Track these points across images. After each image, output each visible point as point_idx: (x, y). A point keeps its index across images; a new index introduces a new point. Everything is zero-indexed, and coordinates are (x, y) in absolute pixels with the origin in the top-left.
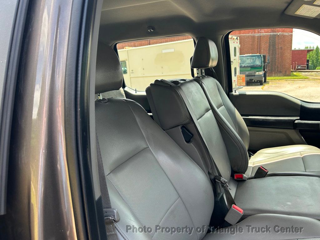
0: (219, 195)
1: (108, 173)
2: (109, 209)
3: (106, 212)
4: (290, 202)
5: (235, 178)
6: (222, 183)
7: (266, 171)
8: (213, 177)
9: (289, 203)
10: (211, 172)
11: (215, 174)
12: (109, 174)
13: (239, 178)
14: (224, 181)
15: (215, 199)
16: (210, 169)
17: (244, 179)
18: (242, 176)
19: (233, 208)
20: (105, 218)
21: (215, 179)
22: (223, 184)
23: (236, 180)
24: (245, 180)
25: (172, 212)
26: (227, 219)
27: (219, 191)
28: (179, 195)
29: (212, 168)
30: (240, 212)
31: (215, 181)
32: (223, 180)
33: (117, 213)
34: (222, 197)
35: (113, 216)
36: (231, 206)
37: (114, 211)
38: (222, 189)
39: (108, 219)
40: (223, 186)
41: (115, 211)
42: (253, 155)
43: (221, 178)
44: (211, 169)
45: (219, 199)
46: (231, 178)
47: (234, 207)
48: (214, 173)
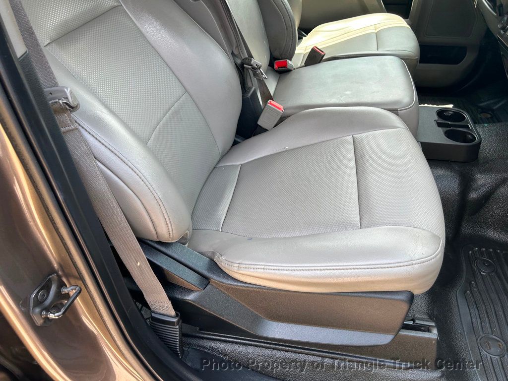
0: (250, 91)
1: (46, 43)
2: (55, 88)
3: (51, 94)
4: (349, 91)
5: (276, 67)
6: (253, 68)
7: (322, 53)
8: (239, 61)
9: (348, 93)
10: (236, 52)
11: (243, 57)
12: (49, 44)
13: (282, 68)
14: (256, 65)
15: (243, 96)
16: (234, 48)
17: (288, 67)
18: (286, 62)
19: (270, 105)
20: (50, 102)
21: (242, 64)
22: (255, 69)
23: (277, 71)
24: (291, 71)
25: (176, 113)
26: (260, 122)
27: (250, 84)
28: (186, 90)
29: (238, 46)
30: (280, 109)
31: (243, 68)
32: (255, 62)
33: (71, 93)
34: (255, 93)
35: (64, 98)
36: (267, 102)
37: (66, 90)
38: (255, 80)
39: (56, 102)
40: (255, 75)
41: (68, 92)
42: (305, 36)
43: (251, 60)
44: (236, 48)
45: (249, 95)
46: (270, 68)
47: (270, 103)
48: (242, 55)
